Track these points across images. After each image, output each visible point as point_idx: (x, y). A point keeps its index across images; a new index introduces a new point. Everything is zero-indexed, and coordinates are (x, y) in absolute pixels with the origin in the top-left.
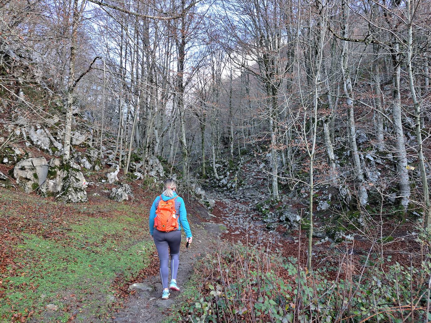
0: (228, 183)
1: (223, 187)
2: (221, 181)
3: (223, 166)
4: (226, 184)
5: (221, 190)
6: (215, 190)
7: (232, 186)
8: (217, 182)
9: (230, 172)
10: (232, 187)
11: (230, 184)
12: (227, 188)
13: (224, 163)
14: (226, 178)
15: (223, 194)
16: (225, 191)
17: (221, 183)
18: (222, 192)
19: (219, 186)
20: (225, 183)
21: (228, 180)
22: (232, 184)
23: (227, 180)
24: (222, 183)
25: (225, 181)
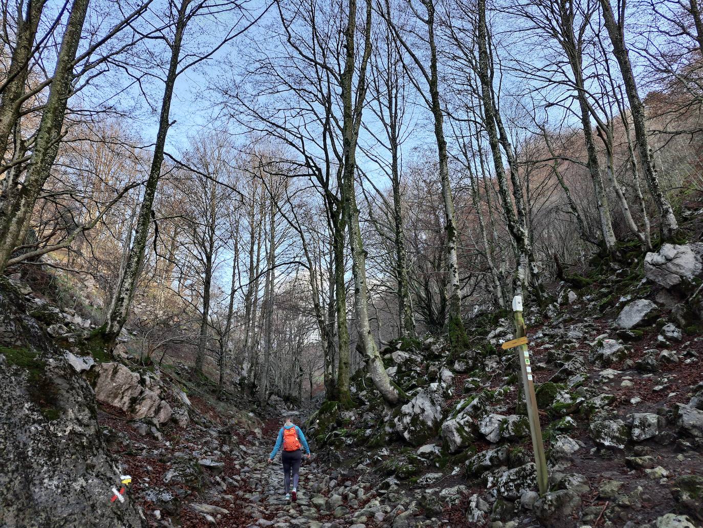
0: (445, 414)
1: (419, 440)
2: (406, 408)
3: (426, 358)
4: (437, 424)
5: (401, 463)
6: (375, 463)
7: (475, 428)
8: (387, 414)
9: (454, 371)
10: (480, 440)
11: (463, 419)
12: (445, 447)
13: (428, 348)
14: (434, 386)
15: (410, 491)
16: (431, 468)
17: (407, 420)
18: (408, 480)
19: (396, 439)
20: (431, 414)
21: (446, 396)
22: (477, 413)
23: (438, 397)
24: (415, 419)
25: (427, 405)
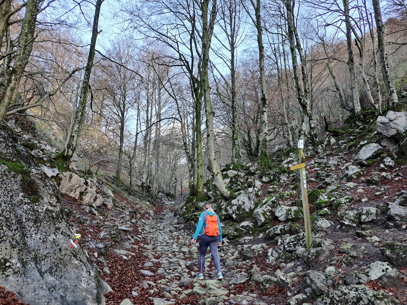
0: (256, 205)
1: (241, 219)
2: (234, 202)
3: (246, 174)
4: (252, 211)
5: (231, 231)
7: (272, 213)
8: (224, 205)
9: (262, 182)
10: (275, 220)
11: (266, 208)
12: (255, 223)
13: (248, 169)
14: (250, 190)
16: (248, 234)
17: (235, 208)
18: (234, 240)
19: (228, 218)
20: (248, 205)
21: (257, 195)
22: (274, 204)
23: (253, 196)
24: (239, 208)
25: (246, 200)
